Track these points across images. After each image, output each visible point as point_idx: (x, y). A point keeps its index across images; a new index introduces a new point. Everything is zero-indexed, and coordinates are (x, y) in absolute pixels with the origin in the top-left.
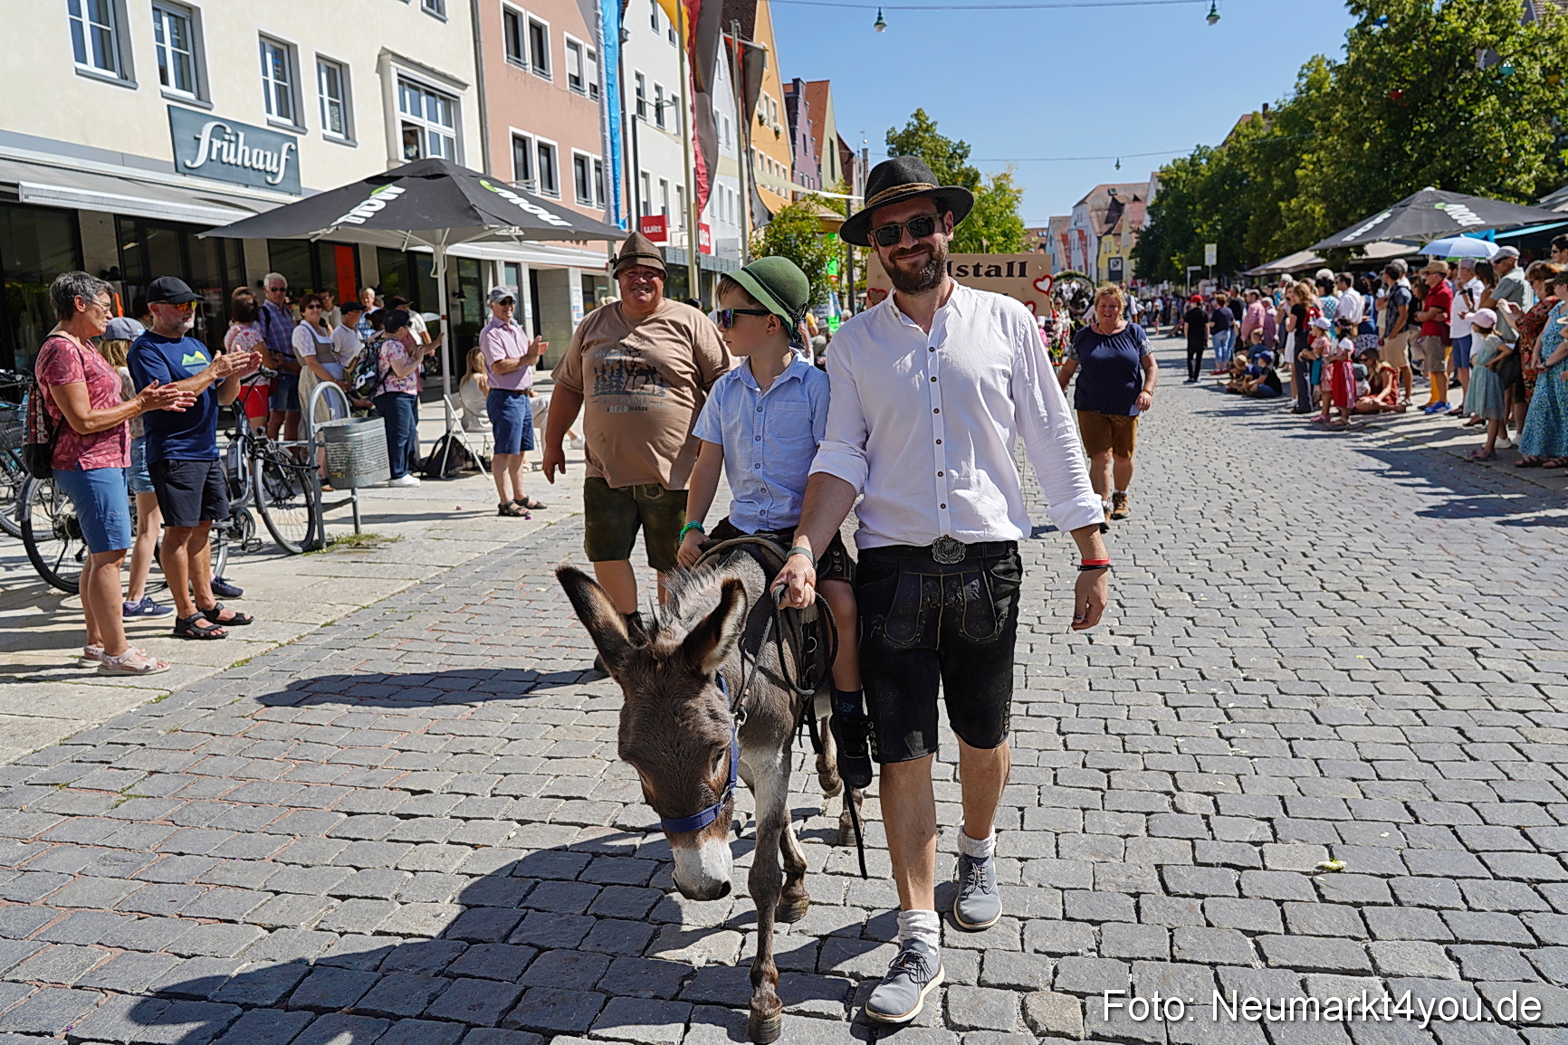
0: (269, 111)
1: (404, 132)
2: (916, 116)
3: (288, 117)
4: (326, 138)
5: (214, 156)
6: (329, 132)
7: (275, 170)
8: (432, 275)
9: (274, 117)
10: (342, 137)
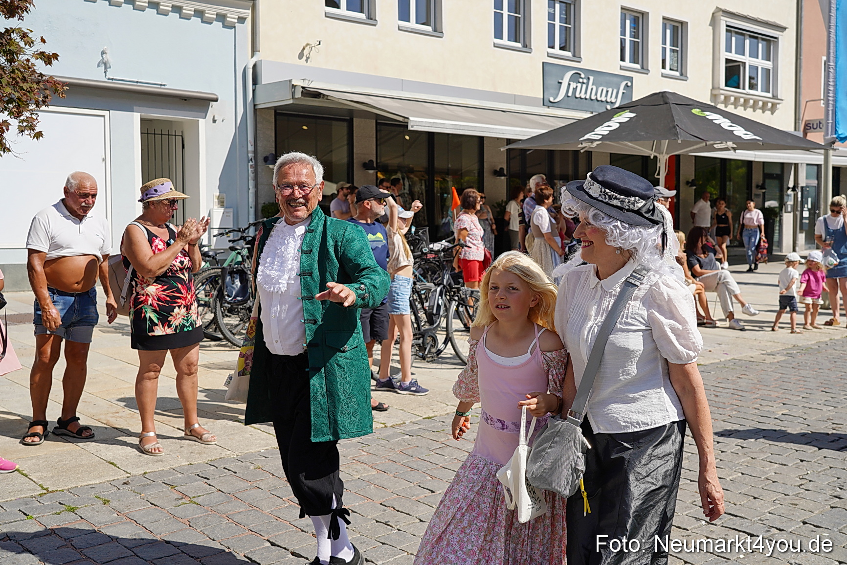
0: (623, 59)
1: (726, 68)
3: (638, 63)
4: (663, 76)
5: (570, 94)
6: (667, 71)
7: (613, 101)
8: (656, 176)
9: (627, 63)
10: (677, 74)
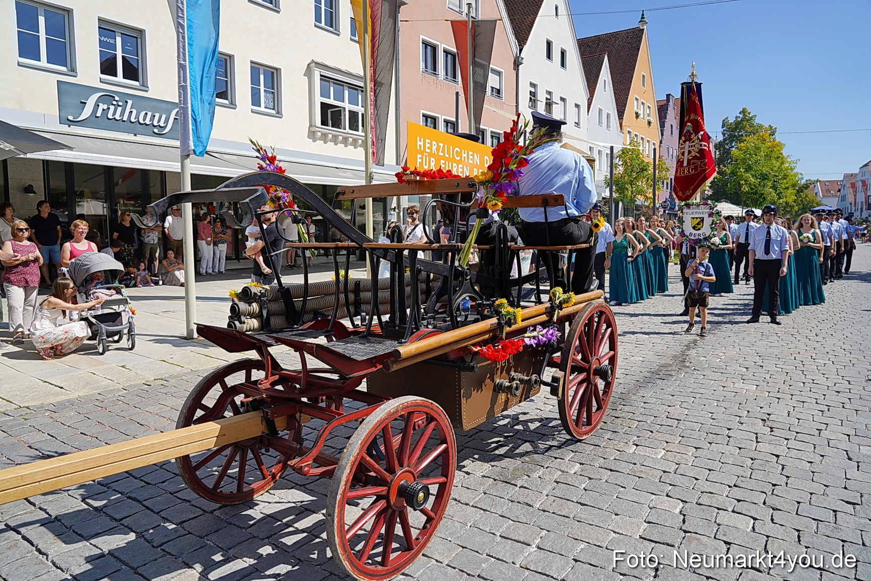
2: (744, 112)
3: (227, 99)
4: (255, 112)
5: (99, 114)
7: (163, 125)
10: (273, 112)
